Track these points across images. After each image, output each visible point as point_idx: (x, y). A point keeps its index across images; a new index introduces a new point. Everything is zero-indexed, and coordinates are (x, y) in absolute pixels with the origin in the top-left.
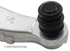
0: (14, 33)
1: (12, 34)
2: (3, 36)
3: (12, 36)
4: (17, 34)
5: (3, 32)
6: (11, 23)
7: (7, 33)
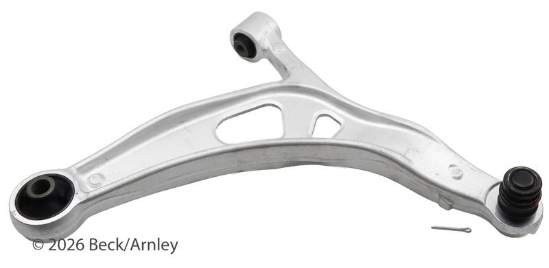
0: (456, 196)
1: (453, 197)
2: (437, 196)
3: (452, 200)
4: (460, 198)
5: (440, 190)
6: (455, 178)
7: (444, 193)
